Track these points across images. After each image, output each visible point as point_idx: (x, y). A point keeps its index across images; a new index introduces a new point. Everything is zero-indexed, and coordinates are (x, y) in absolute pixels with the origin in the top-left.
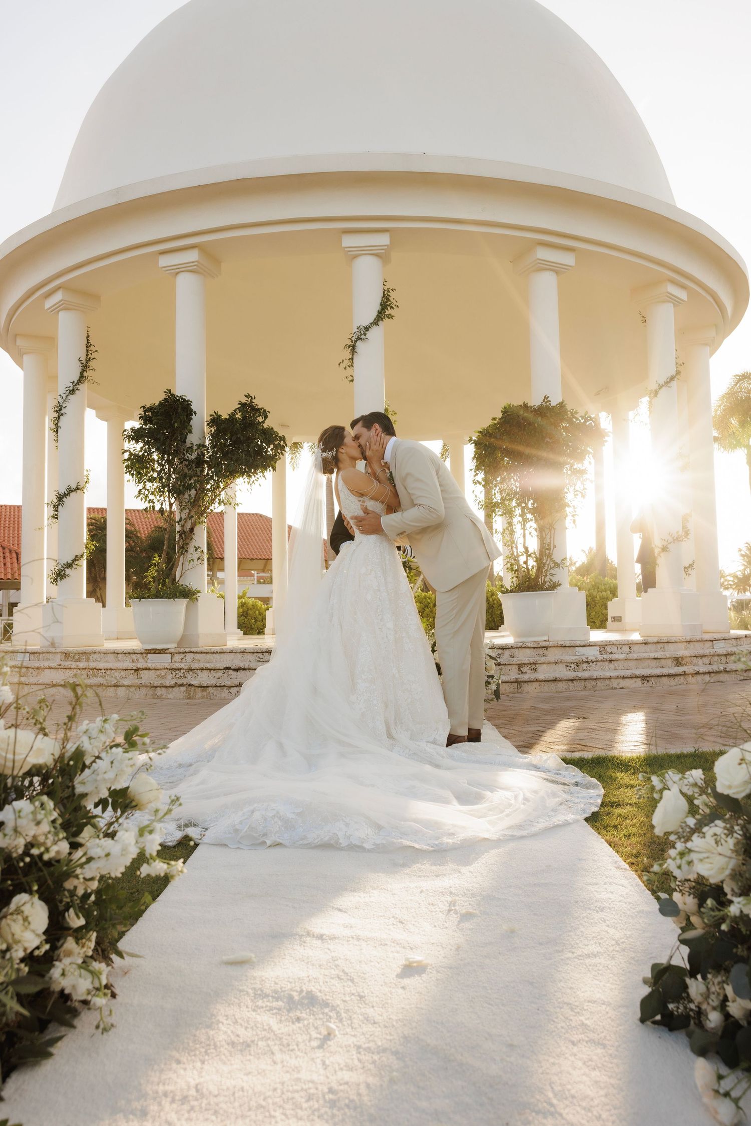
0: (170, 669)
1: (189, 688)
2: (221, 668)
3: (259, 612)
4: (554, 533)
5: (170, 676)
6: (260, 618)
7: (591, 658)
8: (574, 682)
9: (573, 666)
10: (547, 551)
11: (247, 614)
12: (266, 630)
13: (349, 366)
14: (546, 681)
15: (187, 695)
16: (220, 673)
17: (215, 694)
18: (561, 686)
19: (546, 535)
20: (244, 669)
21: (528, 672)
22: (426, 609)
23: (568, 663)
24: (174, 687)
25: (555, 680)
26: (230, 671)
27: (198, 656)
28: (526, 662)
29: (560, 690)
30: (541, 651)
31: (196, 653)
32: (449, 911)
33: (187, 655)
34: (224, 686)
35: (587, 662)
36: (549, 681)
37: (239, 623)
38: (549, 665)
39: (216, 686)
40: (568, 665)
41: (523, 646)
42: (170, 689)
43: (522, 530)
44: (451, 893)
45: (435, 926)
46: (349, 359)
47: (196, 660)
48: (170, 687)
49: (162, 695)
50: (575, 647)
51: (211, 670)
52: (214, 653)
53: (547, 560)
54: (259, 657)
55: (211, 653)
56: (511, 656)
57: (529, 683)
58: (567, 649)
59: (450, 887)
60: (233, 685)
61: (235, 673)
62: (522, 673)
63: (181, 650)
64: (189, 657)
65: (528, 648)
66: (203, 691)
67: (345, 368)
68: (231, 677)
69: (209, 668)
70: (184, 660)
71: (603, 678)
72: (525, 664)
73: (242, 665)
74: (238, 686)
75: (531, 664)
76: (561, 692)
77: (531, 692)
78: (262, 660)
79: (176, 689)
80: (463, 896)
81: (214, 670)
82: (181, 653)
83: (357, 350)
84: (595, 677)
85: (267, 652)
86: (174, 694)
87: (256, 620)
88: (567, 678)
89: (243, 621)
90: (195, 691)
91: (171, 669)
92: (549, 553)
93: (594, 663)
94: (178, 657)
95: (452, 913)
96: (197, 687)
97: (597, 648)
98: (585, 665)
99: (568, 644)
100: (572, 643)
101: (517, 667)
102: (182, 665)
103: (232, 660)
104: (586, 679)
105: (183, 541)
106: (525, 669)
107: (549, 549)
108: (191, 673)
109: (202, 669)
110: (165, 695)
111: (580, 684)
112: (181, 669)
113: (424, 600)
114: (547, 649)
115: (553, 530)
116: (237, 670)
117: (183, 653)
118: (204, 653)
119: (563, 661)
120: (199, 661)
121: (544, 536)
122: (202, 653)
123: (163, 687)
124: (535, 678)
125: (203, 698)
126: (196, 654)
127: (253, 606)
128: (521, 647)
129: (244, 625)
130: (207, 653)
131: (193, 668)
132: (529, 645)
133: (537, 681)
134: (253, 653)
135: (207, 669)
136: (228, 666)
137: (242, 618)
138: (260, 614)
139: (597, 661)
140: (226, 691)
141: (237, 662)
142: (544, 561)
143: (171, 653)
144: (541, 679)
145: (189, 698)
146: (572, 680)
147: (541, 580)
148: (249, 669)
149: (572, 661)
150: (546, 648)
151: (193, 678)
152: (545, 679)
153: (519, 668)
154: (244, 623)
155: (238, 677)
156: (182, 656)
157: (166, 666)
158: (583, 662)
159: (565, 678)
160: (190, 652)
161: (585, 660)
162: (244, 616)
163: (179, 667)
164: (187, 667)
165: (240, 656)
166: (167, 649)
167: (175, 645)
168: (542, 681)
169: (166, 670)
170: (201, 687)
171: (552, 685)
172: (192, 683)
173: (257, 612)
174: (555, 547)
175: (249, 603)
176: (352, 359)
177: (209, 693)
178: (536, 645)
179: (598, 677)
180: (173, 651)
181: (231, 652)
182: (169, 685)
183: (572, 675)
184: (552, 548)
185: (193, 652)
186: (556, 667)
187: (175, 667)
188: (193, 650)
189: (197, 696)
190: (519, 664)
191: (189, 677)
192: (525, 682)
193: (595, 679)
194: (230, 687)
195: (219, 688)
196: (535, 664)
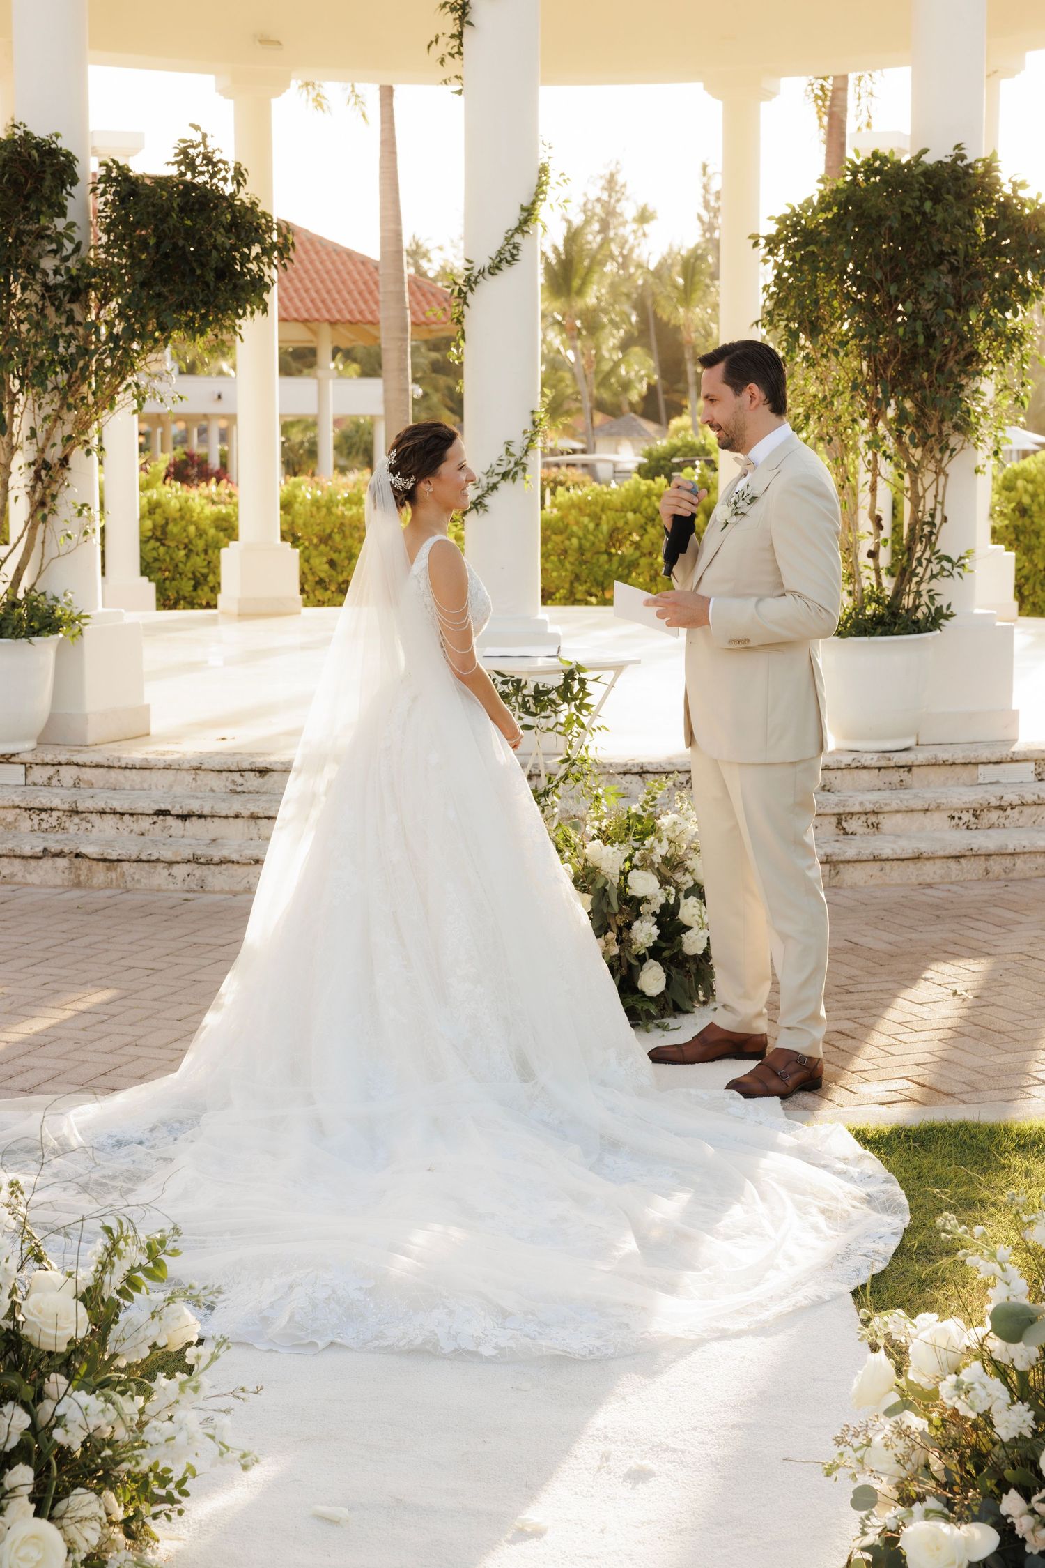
0: (26, 809)
1: (77, 861)
2: (146, 812)
3: (197, 529)
4: (945, 487)
5: (26, 824)
6: (200, 544)
7: (1011, 797)
8: (963, 861)
9: (967, 817)
10: (927, 529)
11: (164, 532)
12: (221, 599)
13: (452, 55)
14: (897, 860)
15: (73, 876)
16: (145, 823)
17: (136, 877)
18: (931, 871)
19: (925, 490)
20: (200, 816)
21: (860, 830)
22: (650, 529)
23: (955, 810)
24: (40, 858)
25: (918, 858)
26: (169, 818)
27: (88, 774)
28: (857, 809)
29: (928, 880)
30: (895, 776)
31: (84, 766)
32: (600, 1468)
33: (63, 769)
34: (158, 861)
35: (1001, 808)
36: (903, 860)
37: (142, 557)
38: (909, 814)
39: (139, 861)
40: (956, 815)
41: (854, 765)
42: (33, 863)
43: (870, 474)
44: (606, 1437)
45: (576, 1494)
46: (452, 36)
47: (85, 782)
48: (31, 857)
49: (13, 875)
50: (977, 764)
51: (122, 814)
52: (126, 768)
53: (924, 552)
54: (234, 782)
55: (120, 767)
56: (823, 788)
57: (858, 865)
58: (958, 769)
59: (606, 1427)
60: (179, 859)
61: (179, 823)
62: (846, 833)
63: (48, 759)
64: (68, 774)
65: (865, 768)
66: (108, 869)
67: (442, 61)
68: (172, 832)
69: (118, 810)
70: (54, 782)
71: (1030, 853)
72: (852, 814)
73: (195, 806)
74: (189, 861)
75: (866, 813)
76: (930, 886)
77: (862, 883)
78: (239, 789)
79: (47, 863)
80: (622, 1443)
81: (132, 815)
82: (47, 764)
83: (472, 17)
84: (1010, 849)
85: (251, 770)
86: (42, 873)
87: (191, 551)
88: (947, 853)
89: (155, 554)
90: (90, 869)
91: (30, 809)
92: (931, 533)
93: (1016, 810)
94: (39, 774)
95: (602, 1470)
96: (94, 859)
97: (1031, 766)
98: (994, 816)
99: (960, 757)
100: (972, 756)
101: (834, 820)
102: (56, 803)
103: (171, 786)
104: (990, 855)
105: (45, 488)
106: (852, 825)
107: (932, 524)
108: (76, 819)
109: (102, 813)
110: (20, 875)
111: (973, 868)
112: (52, 810)
113: (646, 502)
114: (910, 771)
115: (942, 478)
116: (184, 817)
117: (53, 765)
118: (102, 766)
119: (942, 807)
120: (91, 785)
121: (921, 493)
122: (97, 766)
123: (15, 856)
124: (872, 853)
125: (109, 885)
126: (84, 769)
127: (180, 510)
128: (848, 767)
129: (157, 565)
130: (109, 767)
131: (80, 809)
132: (868, 760)
133: (875, 859)
134: (220, 771)
135: (114, 813)
136: (163, 807)
137: (153, 543)
138: (201, 533)
139: (1023, 804)
140: (161, 870)
141: (182, 796)
142: (918, 555)
143: (25, 764)
144: (884, 857)
145: (78, 885)
146: (957, 858)
147: (908, 601)
148: (213, 816)
149: (963, 806)
150: (909, 768)
151: (80, 832)
152: (895, 857)
153: (839, 823)
154: (156, 560)
155: (186, 834)
156: (50, 771)
157: (17, 801)
158: (989, 807)
159: (941, 853)
160: (68, 764)
161: (994, 802)
162: (157, 539)
163: (49, 805)
164: (66, 807)
165: (188, 777)
166: (13, 755)
167: (30, 745)
168: (887, 860)
169: (18, 811)
170: (105, 860)
171: (912, 872)
172: (84, 850)
173: (192, 529)
174: (945, 519)
175: (169, 503)
176: (460, 35)
177: (123, 875)
178: (883, 763)
179: (1018, 850)
180: (28, 758)
181: (167, 768)
182: (29, 854)
183: (959, 840)
184: (938, 520)
185: (77, 765)
186: (926, 820)
187: (37, 805)
188: (76, 758)
189: (95, 882)
190: (840, 814)
191: (73, 829)
192: (849, 862)
193: (1012, 854)
194: (171, 863)
195: (146, 865)
196: (875, 813)
